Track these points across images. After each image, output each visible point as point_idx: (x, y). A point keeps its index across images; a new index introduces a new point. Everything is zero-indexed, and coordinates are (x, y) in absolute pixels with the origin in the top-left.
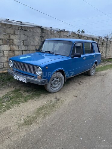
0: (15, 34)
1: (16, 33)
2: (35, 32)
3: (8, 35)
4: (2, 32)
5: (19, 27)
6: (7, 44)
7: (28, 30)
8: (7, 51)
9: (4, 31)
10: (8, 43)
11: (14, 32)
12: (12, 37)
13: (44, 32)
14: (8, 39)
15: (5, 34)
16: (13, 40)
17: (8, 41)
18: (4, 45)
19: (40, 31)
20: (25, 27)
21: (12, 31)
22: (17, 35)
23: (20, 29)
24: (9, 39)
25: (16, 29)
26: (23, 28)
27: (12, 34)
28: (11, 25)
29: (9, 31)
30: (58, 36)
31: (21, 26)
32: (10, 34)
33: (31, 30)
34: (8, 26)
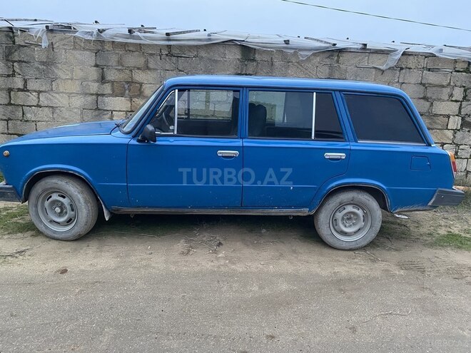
0: (148, 68)
1: (151, 66)
2: (216, 61)
3: (127, 72)
4: (115, 64)
5: (161, 48)
6: (122, 95)
7: (192, 55)
8: (122, 113)
9: (120, 62)
10: (127, 92)
11: (147, 62)
12: (139, 76)
13: (254, 60)
14: (128, 82)
15: (120, 68)
16: (141, 84)
17: (126, 86)
18: (116, 96)
19: (239, 57)
20: (181, 47)
21: (140, 61)
22: (156, 69)
23: (165, 52)
24: (131, 82)
25: (151, 54)
26: (175, 52)
27: (138, 69)
28: (140, 44)
29: (133, 60)
30: (326, 70)
31: (169, 47)
32: (135, 67)
33: (203, 53)
34: (131, 48)
